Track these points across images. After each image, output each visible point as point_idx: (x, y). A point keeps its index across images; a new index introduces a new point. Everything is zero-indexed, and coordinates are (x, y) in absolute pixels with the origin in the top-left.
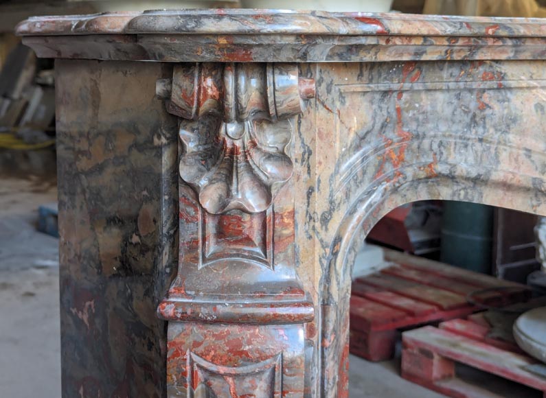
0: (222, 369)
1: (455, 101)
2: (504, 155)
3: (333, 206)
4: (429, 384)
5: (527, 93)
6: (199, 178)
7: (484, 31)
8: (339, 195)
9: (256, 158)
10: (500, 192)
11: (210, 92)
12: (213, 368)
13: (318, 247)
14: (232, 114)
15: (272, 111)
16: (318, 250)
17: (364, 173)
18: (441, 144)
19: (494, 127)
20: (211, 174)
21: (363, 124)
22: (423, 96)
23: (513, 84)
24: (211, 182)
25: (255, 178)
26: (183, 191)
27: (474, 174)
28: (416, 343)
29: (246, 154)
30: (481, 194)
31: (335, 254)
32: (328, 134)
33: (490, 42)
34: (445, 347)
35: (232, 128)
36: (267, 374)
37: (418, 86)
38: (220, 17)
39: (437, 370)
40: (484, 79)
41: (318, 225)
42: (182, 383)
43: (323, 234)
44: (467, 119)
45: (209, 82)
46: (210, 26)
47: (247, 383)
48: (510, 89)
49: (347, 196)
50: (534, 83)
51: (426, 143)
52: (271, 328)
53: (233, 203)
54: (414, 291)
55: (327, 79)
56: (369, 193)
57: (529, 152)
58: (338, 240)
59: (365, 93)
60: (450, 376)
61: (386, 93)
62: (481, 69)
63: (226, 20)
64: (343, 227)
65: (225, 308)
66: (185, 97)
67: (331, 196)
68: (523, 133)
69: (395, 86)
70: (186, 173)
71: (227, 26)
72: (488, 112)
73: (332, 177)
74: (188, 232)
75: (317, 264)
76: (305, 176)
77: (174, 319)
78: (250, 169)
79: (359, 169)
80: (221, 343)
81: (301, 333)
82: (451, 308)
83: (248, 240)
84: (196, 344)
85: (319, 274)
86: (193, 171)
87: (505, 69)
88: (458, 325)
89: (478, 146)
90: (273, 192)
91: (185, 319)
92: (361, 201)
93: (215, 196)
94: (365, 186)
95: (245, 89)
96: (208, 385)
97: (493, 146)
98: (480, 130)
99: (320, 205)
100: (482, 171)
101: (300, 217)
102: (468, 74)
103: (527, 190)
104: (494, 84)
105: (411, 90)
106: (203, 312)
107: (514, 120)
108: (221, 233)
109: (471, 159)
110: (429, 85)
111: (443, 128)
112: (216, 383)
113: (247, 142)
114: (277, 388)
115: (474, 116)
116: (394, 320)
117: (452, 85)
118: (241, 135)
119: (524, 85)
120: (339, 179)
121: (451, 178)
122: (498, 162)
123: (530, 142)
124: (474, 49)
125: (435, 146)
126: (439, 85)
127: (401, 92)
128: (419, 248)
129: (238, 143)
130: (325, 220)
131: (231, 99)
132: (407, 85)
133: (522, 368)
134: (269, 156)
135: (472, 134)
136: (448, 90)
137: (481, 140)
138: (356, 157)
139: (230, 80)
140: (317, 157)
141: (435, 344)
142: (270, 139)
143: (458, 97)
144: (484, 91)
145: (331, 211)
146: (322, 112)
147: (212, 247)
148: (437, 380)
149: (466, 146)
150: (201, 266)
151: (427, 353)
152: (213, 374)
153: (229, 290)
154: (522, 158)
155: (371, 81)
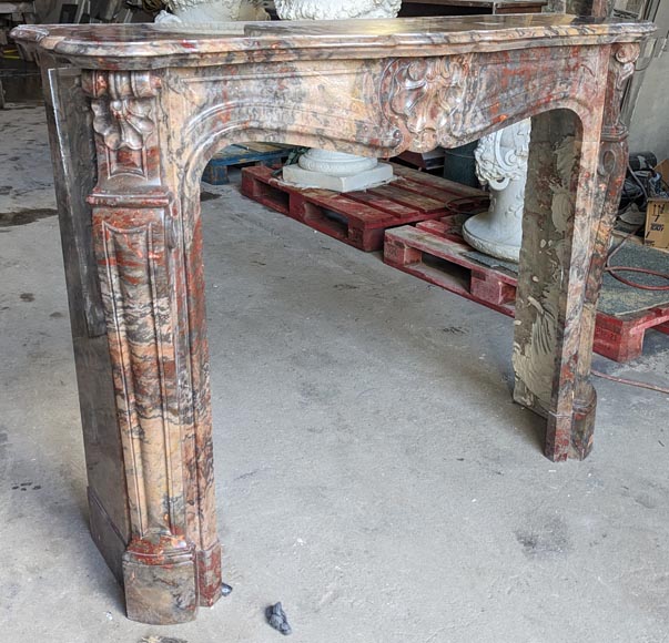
0: (120, 230)
1: (263, 85)
2: (297, 116)
3: (184, 146)
4: (401, 267)
5: (313, 79)
6: (104, 130)
7: (269, 46)
8: (187, 140)
9: (133, 120)
10: (297, 137)
11: (102, 84)
12: (116, 230)
13: (176, 168)
14: (115, 97)
15: (136, 95)
16: (176, 169)
17: (203, 127)
18: (254, 110)
19: (291, 99)
20: (111, 128)
21: (201, 100)
22: (241, 83)
23: (302, 74)
24: (111, 132)
25: (135, 131)
26: (97, 138)
27: (275, 127)
28: (394, 237)
29: (125, 118)
30: (284, 138)
31: (186, 172)
32: (178, 106)
33: (277, 52)
34: (412, 240)
35: (116, 104)
36: (144, 233)
37: (237, 77)
38: (97, 47)
39: (406, 257)
40: (281, 72)
41: (174, 156)
42: (101, 237)
43: (178, 161)
44: (272, 95)
45: (101, 78)
46: (91, 52)
47: (134, 237)
48: (301, 77)
49: (193, 140)
50: (316, 73)
51: (244, 109)
52: (146, 210)
53: (123, 144)
54: (407, 200)
55: (174, 75)
56: (206, 139)
57: (315, 114)
58: (188, 164)
59: (201, 82)
60: (418, 261)
61: (215, 82)
62: (279, 66)
63: (100, 49)
64: (191, 157)
65: (120, 199)
66: (89, 88)
67: (182, 139)
68: (311, 102)
69: (221, 78)
70: (97, 127)
71: (101, 52)
72: (285, 91)
73: (182, 130)
74: (101, 159)
75: (176, 177)
76: (165, 129)
77: (94, 205)
78: (130, 126)
79: (200, 125)
80: (120, 217)
81: (162, 212)
82: (431, 212)
83: (133, 164)
84: (107, 218)
85: (177, 182)
86: (101, 126)
87: (295, 65)
88: (429, 224)
89: (280, 111)
90: (144, 139)
91: (100, 205)
92: (202, 143)
93: (114, 141)
94: (205, 135)
95: (120, 83)
96: (114, 238)
97: (290, 111)
98: (282, 101)
99: (175, 145)
100: (281, 126)
101: (164, 152)
102: (270, 69)
103: (314, 136)
104: (289, 74)
105: (232, 80)
106: (109, 202)
107: (304, 95)
108: (119, 160)
109: (275, 119)
110: (244, 76)
111: (256, 100)
112: (118, 237)
113: (125, 112)
114: (150, 240)
115: (276, 93)
116: (383, 221)
117: (259, 76)
118: (121, 108)
119: (310, 74)
120: (187, 131)
121: (260, 129)
122: (294, 120)
123: (316, 108)
124: (268, 56)
125: (250, 111)
126: (250, 76)
127: (225, 81)
128: (429, 165)
129: (120, 112)
130: (179, 154)
131: (113, 89)
132: (229, 77)
133: (461, 254)
134: (141, 119)
135: (276, 104)
136: (258, 79)
137: (281, 107)
138: (197, 118)
139: (111, 78)
140: (171, 119)
141: (407, 238)
142: (140, 110)
143: (265, 82)
144: (283, 78)
145: (183, 149)
146: (172, 94)
147: (115, 168)
148: (406, 263)
149: (271, 111)
150: (109, 178)
151: (400, 245)
152: (117, 233)
153: (123, 190)
154: (310, 117)
155: (204, 76)
